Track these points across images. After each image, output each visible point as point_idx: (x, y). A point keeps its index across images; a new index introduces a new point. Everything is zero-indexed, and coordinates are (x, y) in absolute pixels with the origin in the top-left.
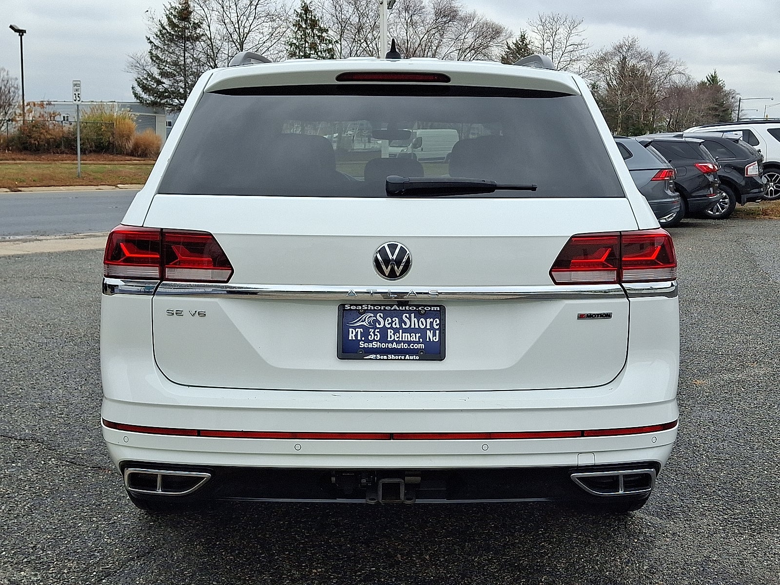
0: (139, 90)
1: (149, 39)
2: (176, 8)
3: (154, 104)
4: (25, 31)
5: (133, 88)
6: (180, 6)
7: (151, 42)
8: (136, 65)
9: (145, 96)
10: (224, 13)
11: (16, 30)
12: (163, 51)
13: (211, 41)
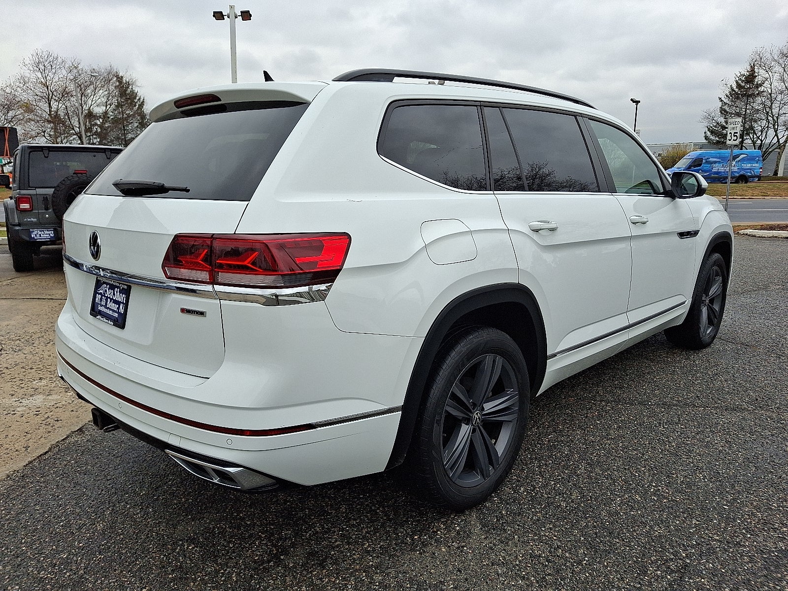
0: (709, 133)
1: (720, 99)
2: (744, 75)
3: (718, 142)
4: (639, 102)
5: (705, 133)
6: (748, 73)
7: (722, 101)
8: (709, 117)
9: (712, 138)
10: (785, 73)
11: (634, 102)
12: (730, 106)
13: (771, 96)
